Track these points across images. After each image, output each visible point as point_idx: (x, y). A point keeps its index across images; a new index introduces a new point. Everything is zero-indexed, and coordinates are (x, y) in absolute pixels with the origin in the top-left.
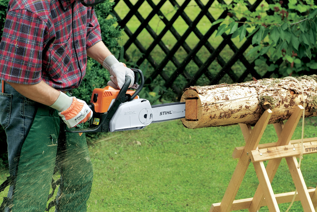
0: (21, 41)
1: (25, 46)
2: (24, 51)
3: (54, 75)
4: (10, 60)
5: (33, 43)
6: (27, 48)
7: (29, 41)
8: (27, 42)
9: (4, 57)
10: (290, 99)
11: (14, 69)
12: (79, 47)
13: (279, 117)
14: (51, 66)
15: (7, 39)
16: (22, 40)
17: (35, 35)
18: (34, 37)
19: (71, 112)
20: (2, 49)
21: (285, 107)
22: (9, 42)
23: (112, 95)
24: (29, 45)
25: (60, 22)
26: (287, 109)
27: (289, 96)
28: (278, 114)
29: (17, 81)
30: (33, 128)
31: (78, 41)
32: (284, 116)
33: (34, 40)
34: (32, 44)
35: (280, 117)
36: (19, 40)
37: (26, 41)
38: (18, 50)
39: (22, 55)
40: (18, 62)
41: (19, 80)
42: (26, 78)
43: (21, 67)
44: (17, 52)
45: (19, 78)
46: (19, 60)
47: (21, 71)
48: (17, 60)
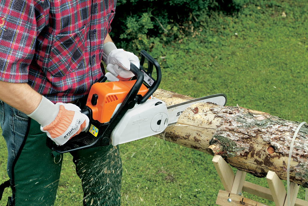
0: (11, 20)
2: (14, 35)
3: (56, 73)
5: (27, 26)
6: (18, 31)
7: (21, 22)
8: (19, 23)
12: (96, 39)
14: (51, 59)
17: (30, 15)
18: (29, 18)
19: (58, 126)
21: (255, 163)
23: (117, 99)
24: (21, 28)
25: (71, 3)
30: (24, 149)
31: (95, 31)
33: (29, 21)
34: (25, 27)
36: (8, 19)
37: (18, 21)
38: (5, 34)
39: (10, 41)
40: (2, 50)
41: (2, 76)
42: (12, 72)
43: (7, 58)
44: (3, 35)
45: (3, 73)
46: (4, 48)
47: (6, 64)
48: (2, 47)
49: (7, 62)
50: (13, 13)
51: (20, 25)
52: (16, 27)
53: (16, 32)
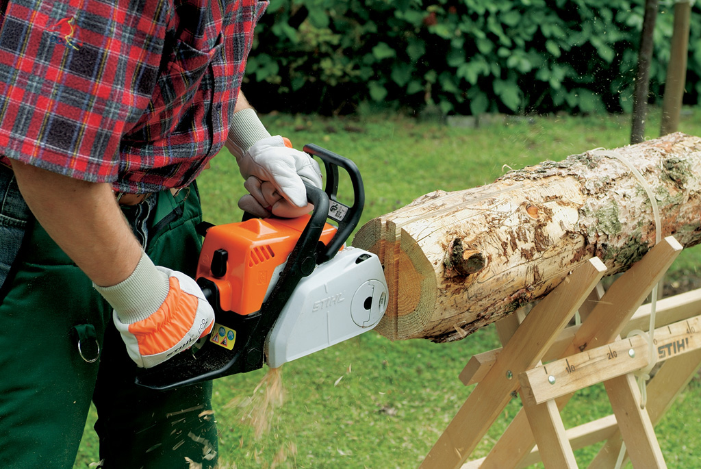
0: (89, 25)
1: (100, 44)
2: (98, 61)
4: (43, 92)
5: (125, 37)
6: (108, 52)
7: (115, 29)
8: (110, 30)
9: (20, 76)
10: (533, 231)
11: (56, 121)
13: (514, 293)
15: (36, 14)
16: (92, 23)
17: (133, 9)
18: (130, 16)
20: (15, 49)
21: (524, 260)
22: (41, 27)
23: (273, 256)
24: (115, 43)
26: (532, 264)
27: (526, 221)
28: (510, 285)
29: (62, 168)
32: (527, 289)
33: (128, 25)
34: (122, 40)
35: (516, 294)
36: (83, 22)
37: (108, 27)
38: (75, 59)
39: (90, 76)
40: (71, 99)
41: (71, 164)
42: (93, 157)
43: (83, 120)
44: (71, 62)
45: (72, 158)
46: (75, 93)
47: (81, 134)
48: (71, 92)
49: (82, 129)
50: (94, 5)
51: (114, 35)
52: (104, 42)
53: (103, 54)
